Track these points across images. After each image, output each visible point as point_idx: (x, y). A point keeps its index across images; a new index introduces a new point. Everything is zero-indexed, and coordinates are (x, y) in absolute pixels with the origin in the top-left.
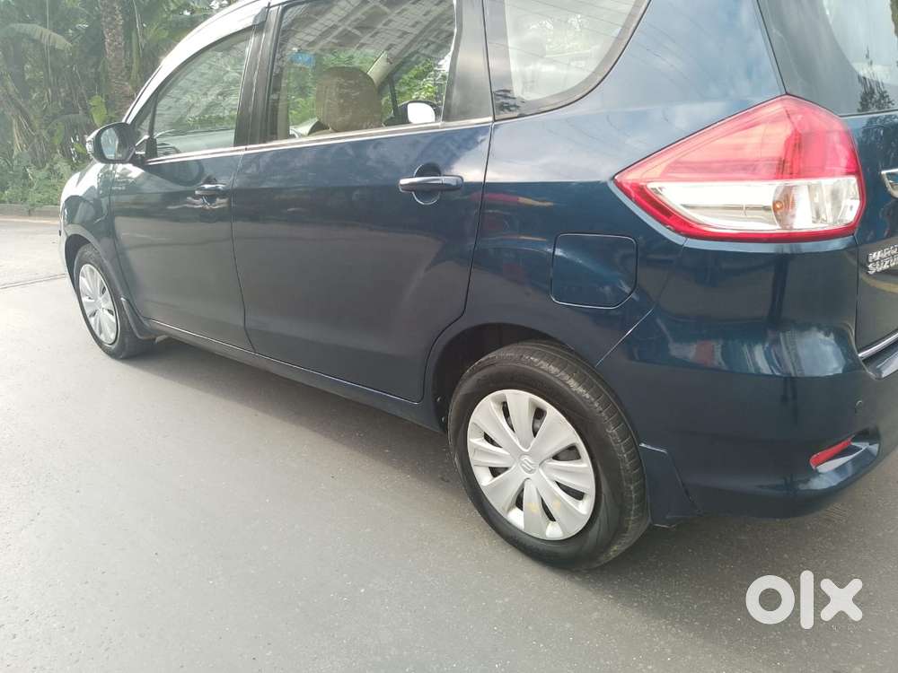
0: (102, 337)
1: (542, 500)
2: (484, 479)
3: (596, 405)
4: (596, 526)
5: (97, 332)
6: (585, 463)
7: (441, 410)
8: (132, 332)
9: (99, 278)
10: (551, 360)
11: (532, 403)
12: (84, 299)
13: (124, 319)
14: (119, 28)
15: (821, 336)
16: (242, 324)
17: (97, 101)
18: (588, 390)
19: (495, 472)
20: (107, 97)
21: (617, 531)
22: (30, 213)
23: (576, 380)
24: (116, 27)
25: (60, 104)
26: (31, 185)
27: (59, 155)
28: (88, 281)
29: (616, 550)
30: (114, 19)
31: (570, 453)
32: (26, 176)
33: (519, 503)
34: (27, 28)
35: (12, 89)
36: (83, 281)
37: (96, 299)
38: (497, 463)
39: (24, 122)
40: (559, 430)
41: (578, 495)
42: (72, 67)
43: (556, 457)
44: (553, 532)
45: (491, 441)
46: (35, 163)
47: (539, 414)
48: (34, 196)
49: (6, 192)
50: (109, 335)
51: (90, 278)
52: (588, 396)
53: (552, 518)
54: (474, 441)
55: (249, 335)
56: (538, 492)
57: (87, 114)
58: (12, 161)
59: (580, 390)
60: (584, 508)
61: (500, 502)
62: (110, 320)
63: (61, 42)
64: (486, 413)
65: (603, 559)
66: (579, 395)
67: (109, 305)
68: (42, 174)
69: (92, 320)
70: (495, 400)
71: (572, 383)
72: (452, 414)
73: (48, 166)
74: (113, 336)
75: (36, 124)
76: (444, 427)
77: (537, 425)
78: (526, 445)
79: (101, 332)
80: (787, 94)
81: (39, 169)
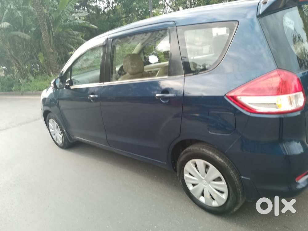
0: (58, 142)
1: (210, 194)
2: (191, 188)
3: (226, 164)
4: (229, 202)
5: (56, 140)
6: (223, 183)
7: (174, 165)
8: (68, 141)
9: (56, 123)
10: (209, 150)
11: (205, 164)
12: (51, 130)
13: (65, 136)
14: (46, 30)
15: (296, 143)
16: (106, 138)
17: (40, 54)
18: (222, 159)
19: (194, 185)
20: (43, 53)
21: (236, 203)
22: (22, 95)
23: (218, 156)
24: (45, 30)
25: (28, 56)
26: (21, 85)
27: (29, 74)
28: (52, 124)
29: (236, 209)
30: (44, 28)
31: (219, 179)
32: (19, 82)
33: (203, 194)
34: (16, 33)
35: (12, 53)
36: (50, 124)
37: (55, 130)
38: (194, 182)
39: (17, 64)
40: (214, 172)
41: (222, 192)
42: (31, 44)
43: (214, 180)
44: (215, 204)
45: (192, 175)
46: (21, 77)
47: (207, 167)
48: (23, 89)
49: (13, 88)
50: (60, 141)
51: (52, 123)
52: (223, 161)
53: (213, 199)
54: (186, 175)
55: (108, 142)
56: (209, 191)
57: (37, 59)
58: (14, 77)
59: (220, 159)
60: (224, 197)
61: (196, 195)
62: (60, 137)
63: (28, 37)
64: (189, 166)
65: (232, 212)
66: (220, 161)
67: (60, 132)
68: (25, 81)
69: (54, 137)
70: (192, 162)
71: (217, 157)
72: (178, 167)
73: (26, 78)
74: (61, 142)
75: (21, 64)
76: (175, 170)
77: (207, 170)
78: (203, 176)
79: (57, 140)
80: (278, 68)
81: (23, 79)
